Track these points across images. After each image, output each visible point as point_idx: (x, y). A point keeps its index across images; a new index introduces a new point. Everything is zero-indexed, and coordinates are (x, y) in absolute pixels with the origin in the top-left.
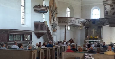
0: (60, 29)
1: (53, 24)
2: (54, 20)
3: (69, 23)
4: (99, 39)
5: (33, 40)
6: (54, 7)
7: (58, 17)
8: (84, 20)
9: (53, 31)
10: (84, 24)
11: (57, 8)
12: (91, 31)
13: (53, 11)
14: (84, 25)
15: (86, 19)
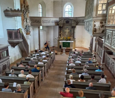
1: (26, 26)
2: (27, 22)
3: (42, 24)
4: (72, 40)
5: (9, 55)
6: (26, 5)
7: (30, 17)
9: (26, 34)
10: (57, 23)
11: (28, 5)
12: (64, 31)
13: (25, 10)
14: (58, 25)
15: (59, 18)
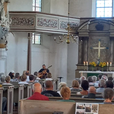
0: (17, 41)
3: (38, 28)
4: (111, 69)
7: (10, 12)
8: (77, 22)
10: (75, 30)
12: (91, 48)
14: (77, 34)
15: (81, 19)
